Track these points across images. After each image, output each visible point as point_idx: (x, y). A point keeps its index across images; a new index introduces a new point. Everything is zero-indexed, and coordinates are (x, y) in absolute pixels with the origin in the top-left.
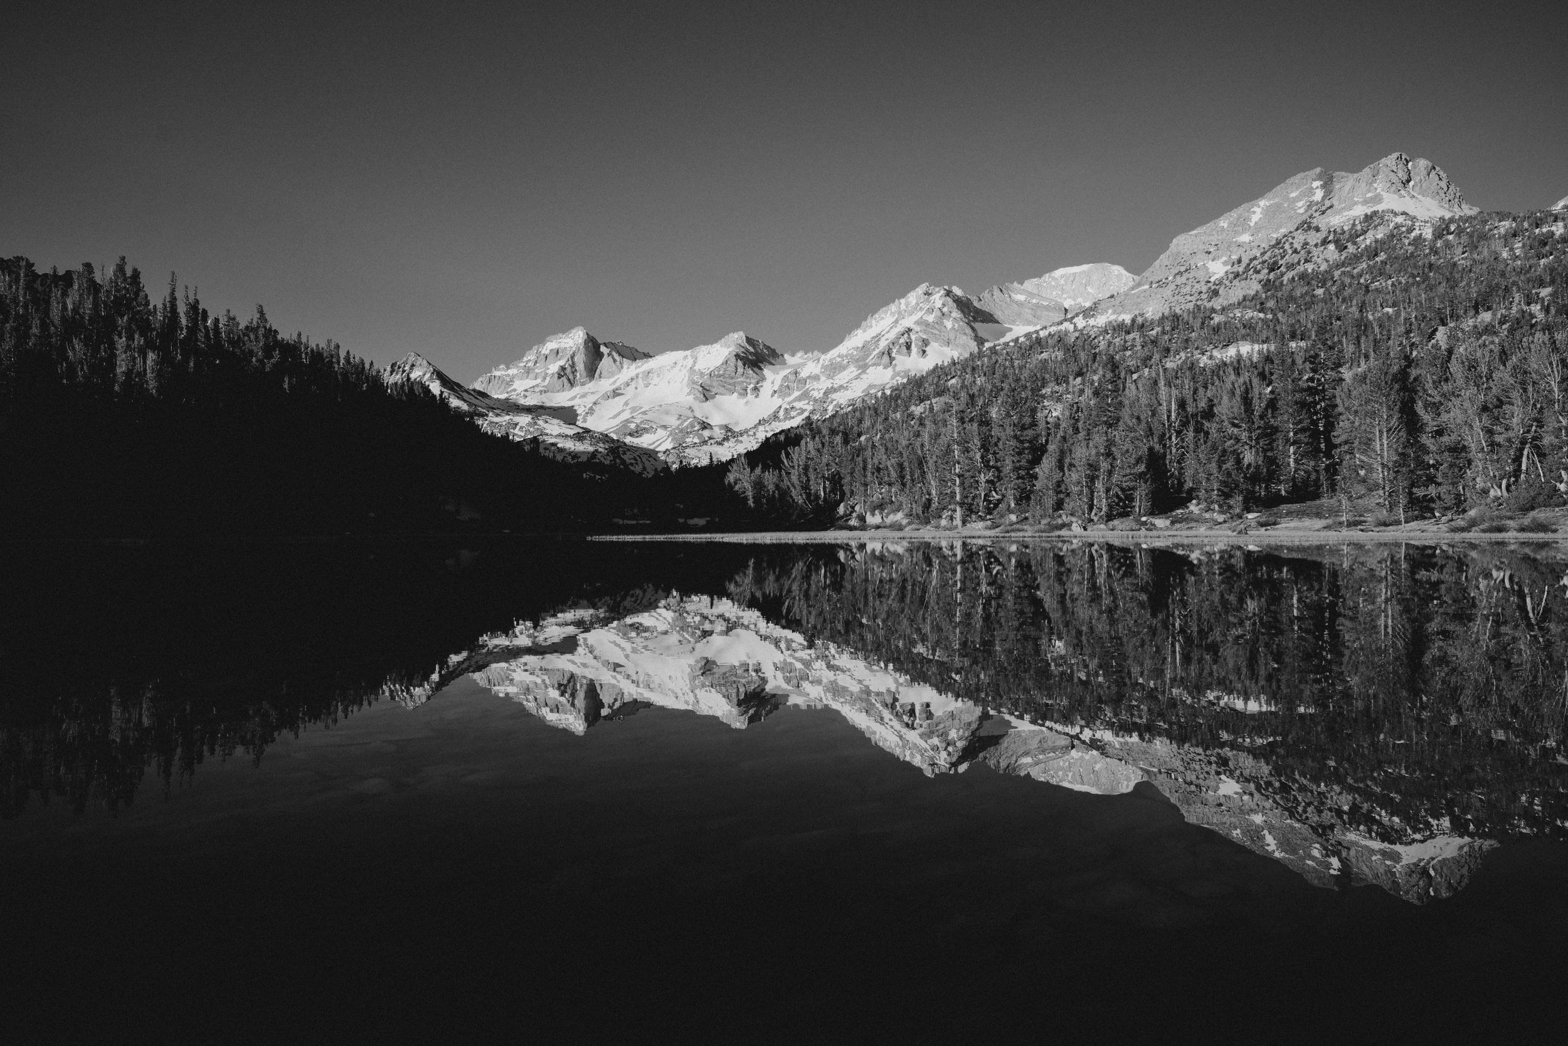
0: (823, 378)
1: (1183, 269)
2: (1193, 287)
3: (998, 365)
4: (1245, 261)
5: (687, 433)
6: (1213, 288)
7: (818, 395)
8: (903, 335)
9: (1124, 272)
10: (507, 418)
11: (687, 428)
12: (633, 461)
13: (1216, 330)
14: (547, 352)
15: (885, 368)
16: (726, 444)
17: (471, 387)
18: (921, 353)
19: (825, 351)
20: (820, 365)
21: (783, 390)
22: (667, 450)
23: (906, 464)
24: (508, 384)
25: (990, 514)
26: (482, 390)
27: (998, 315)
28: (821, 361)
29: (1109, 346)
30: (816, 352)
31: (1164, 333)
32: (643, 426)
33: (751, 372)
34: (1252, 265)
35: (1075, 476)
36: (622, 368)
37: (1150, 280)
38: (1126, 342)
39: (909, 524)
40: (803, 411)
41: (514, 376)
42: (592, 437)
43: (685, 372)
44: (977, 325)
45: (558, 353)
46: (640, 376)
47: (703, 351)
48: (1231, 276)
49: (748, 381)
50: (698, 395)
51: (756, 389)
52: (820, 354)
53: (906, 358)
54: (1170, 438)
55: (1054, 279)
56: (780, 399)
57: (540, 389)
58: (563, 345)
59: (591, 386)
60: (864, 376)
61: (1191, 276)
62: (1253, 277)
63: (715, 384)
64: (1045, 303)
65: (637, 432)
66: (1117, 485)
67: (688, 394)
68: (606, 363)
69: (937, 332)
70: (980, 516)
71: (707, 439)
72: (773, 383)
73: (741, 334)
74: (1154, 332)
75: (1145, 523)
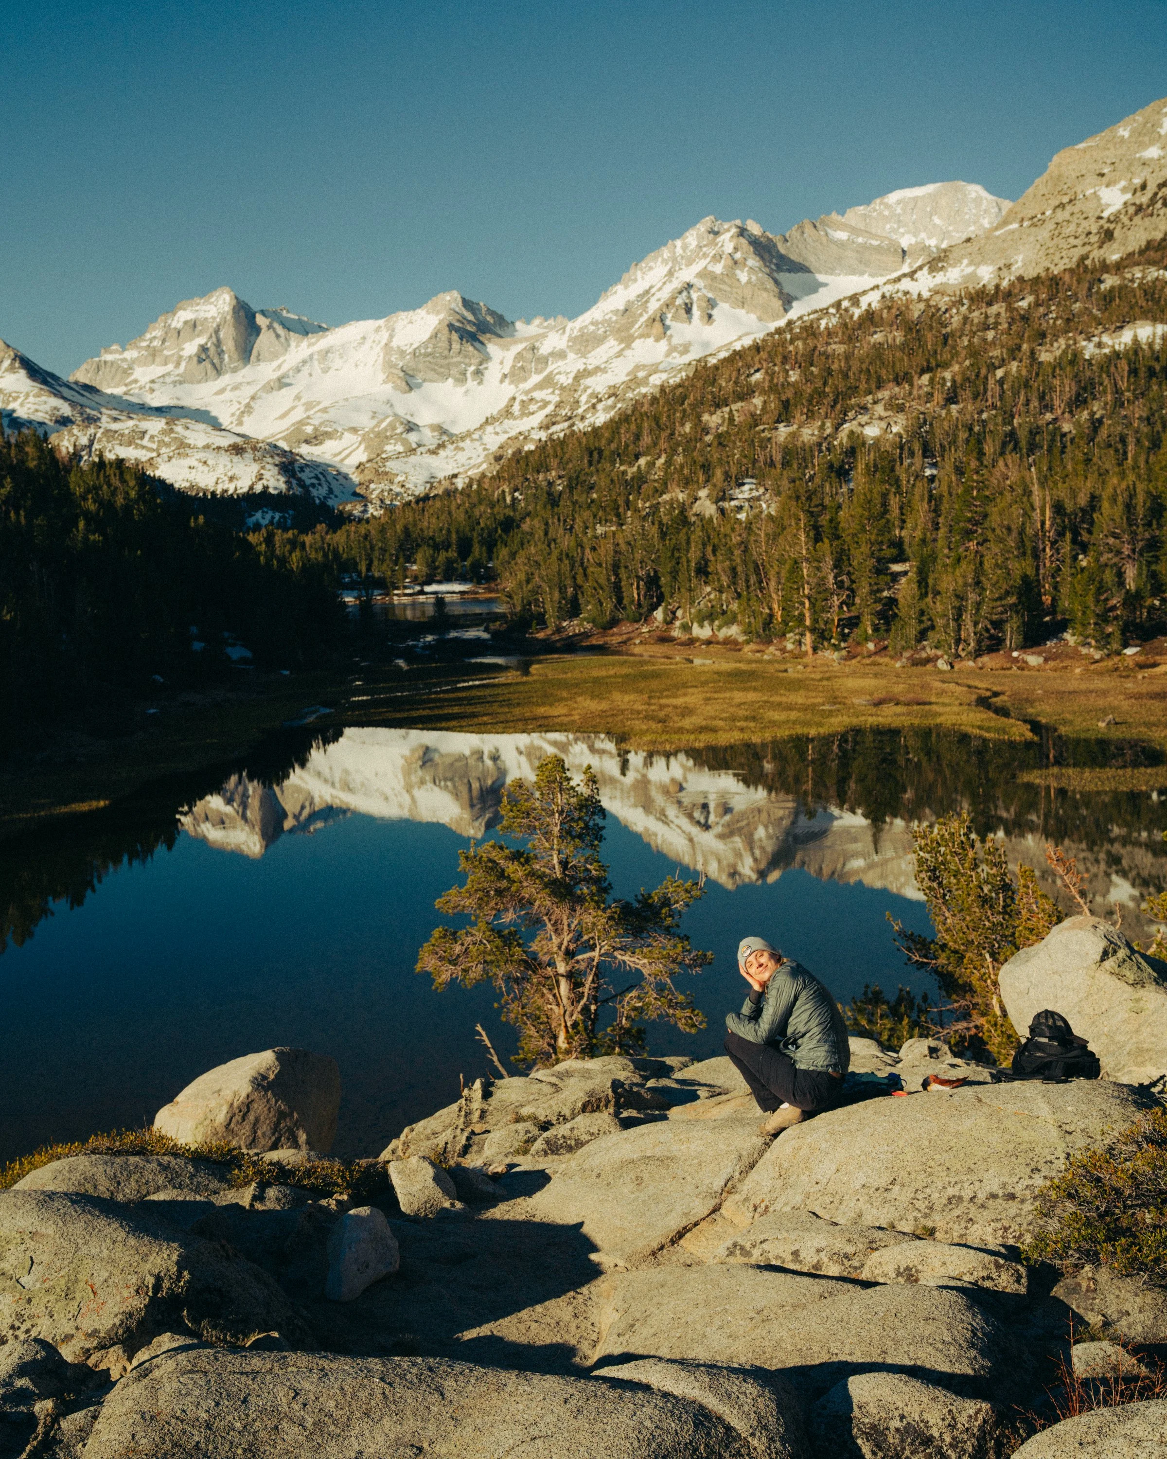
0: (571, 356)
1: (1065, 200)
2: (1078, 225)
3: (817, 353)
4: (1151, 188)
5: (387, 437)
6: (1106, 226)
7: (565, 380)
8: (680, 293)
9: (984, 194)
10: (131, 423)
11: (386, 430)
12: (315, 481)
13: (1108, 298)
14: (180, 325)
15: (657, 340)
16: (442, 453)
17: (71, 379)
18: (706, 318)
19: (573, 315)
20: (566, 337)
21: (517, 374)
22: (360, 464)
23: (739, 569)
24: (125, 371)
25: (845, 641)
26: (87, 382)
27: (811, 261)
28: (568, 329)
29: (965, 324)
30: (560, 318)
31: (1038, 304)
32: (323, 429)
33: (471, 348)
34: (1160, 195)
35: (939, 607)
36: (289, 346)
37: (1020, 216)
38: (987, 317)
39: (748, 642)
40: (546, 404)
41: (134, 361)
42: (254, 449)
43: (378, 349)
44: (782, 276)
45: (195, 326)
46: (316, 357)
47: (402, 318)
48: (1132, 210)
49: (467, 361)
50: (399, 382)
51: (478, 373)
52: (565, 321)
53: (686, 325)
54: (1044, 550)
55: (887, 206)
56: (513, 386)
57: (172, 378)
58: (202, 315)
59: (246, 373)
60: (628, 353)
61: (1076, 209)
62: (1161, 212)
63: (421, 366)
64: (875, 243)
65: (315, 438)
66: (986, 618)
67: (385, 382)
68: (264, 340)
69: (728, 289)
70: (834, 645)
71: (414, 446)
72: (501, 363)
73: (455, 294)
74: (1024, 304)
75: (1016, 660)
